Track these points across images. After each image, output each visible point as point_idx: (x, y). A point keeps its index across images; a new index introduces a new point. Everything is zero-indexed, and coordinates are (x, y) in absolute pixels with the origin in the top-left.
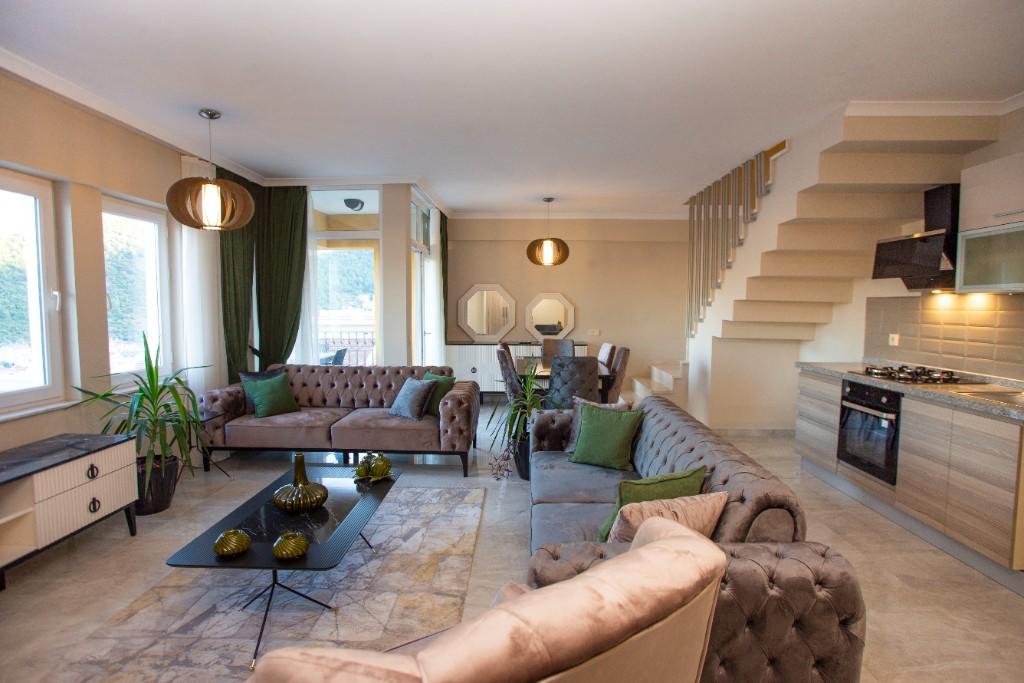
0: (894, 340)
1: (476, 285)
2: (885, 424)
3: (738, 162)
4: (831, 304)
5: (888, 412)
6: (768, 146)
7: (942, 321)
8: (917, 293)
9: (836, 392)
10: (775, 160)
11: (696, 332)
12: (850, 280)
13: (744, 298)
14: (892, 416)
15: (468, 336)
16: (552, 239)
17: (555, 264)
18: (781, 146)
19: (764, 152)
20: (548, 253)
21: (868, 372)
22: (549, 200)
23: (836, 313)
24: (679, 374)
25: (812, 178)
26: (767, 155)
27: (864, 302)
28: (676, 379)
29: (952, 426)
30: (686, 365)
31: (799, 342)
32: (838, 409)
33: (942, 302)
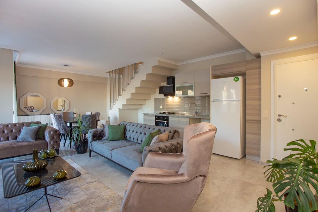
0: (161, 107)
1: (28, 93)
2: (165, 123)
3: (129, 64)
4: (146, 100)
5: (166, 121)
6: (138, 62)
7: (170, 102)
8: (165, 97)
9: (154, 118)
10: (139, 66)
11: (112, 108)
12: (150, 94)
13: (130, 98)
14: (167, 121)
15: (25, 113)
16: (67, 78)
17: (68, 87)
18: (141, 63)
19: (137, 63)
20: (66, 83)
21: (160, 113)
22: (66, 66)
23: (147, 102)
24: (107, 120)
25: (150, 71)
26: (137, 64)
27: (154, 99)
28: (106, 122)
29: (178, 121)
30: (109, 118)
31: (137, 109)
32: (154, 122)
33: (170, 99)
